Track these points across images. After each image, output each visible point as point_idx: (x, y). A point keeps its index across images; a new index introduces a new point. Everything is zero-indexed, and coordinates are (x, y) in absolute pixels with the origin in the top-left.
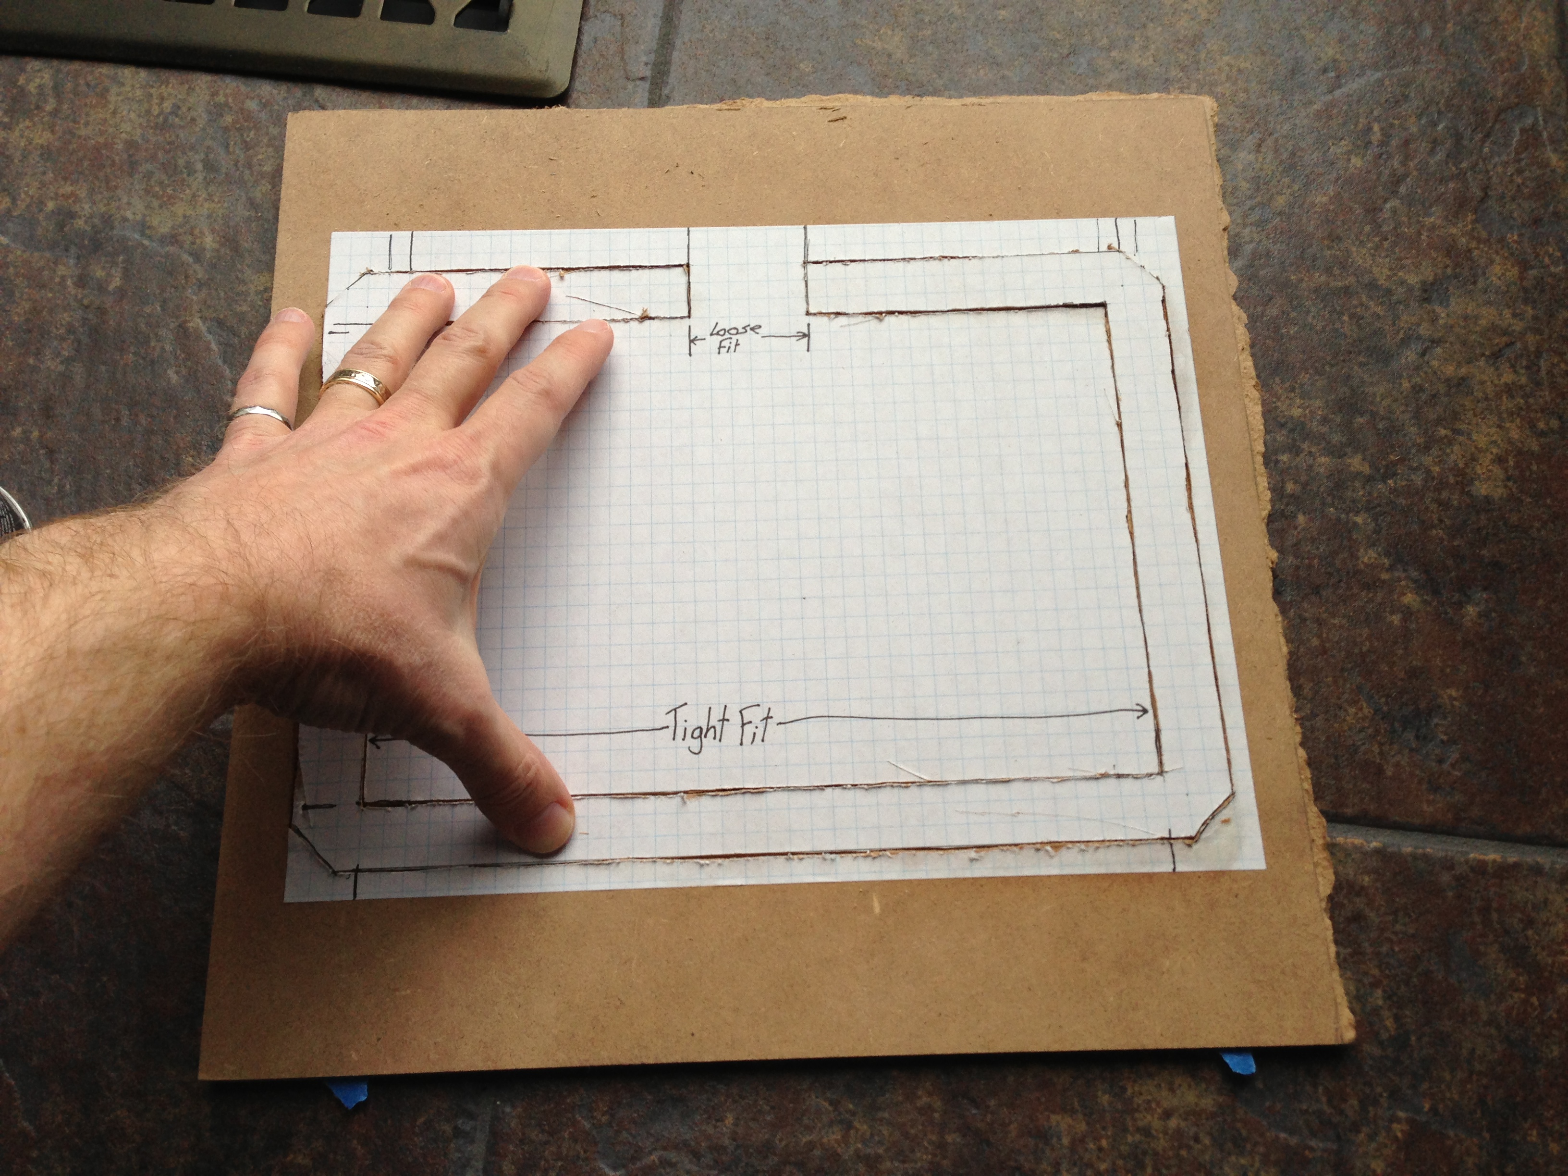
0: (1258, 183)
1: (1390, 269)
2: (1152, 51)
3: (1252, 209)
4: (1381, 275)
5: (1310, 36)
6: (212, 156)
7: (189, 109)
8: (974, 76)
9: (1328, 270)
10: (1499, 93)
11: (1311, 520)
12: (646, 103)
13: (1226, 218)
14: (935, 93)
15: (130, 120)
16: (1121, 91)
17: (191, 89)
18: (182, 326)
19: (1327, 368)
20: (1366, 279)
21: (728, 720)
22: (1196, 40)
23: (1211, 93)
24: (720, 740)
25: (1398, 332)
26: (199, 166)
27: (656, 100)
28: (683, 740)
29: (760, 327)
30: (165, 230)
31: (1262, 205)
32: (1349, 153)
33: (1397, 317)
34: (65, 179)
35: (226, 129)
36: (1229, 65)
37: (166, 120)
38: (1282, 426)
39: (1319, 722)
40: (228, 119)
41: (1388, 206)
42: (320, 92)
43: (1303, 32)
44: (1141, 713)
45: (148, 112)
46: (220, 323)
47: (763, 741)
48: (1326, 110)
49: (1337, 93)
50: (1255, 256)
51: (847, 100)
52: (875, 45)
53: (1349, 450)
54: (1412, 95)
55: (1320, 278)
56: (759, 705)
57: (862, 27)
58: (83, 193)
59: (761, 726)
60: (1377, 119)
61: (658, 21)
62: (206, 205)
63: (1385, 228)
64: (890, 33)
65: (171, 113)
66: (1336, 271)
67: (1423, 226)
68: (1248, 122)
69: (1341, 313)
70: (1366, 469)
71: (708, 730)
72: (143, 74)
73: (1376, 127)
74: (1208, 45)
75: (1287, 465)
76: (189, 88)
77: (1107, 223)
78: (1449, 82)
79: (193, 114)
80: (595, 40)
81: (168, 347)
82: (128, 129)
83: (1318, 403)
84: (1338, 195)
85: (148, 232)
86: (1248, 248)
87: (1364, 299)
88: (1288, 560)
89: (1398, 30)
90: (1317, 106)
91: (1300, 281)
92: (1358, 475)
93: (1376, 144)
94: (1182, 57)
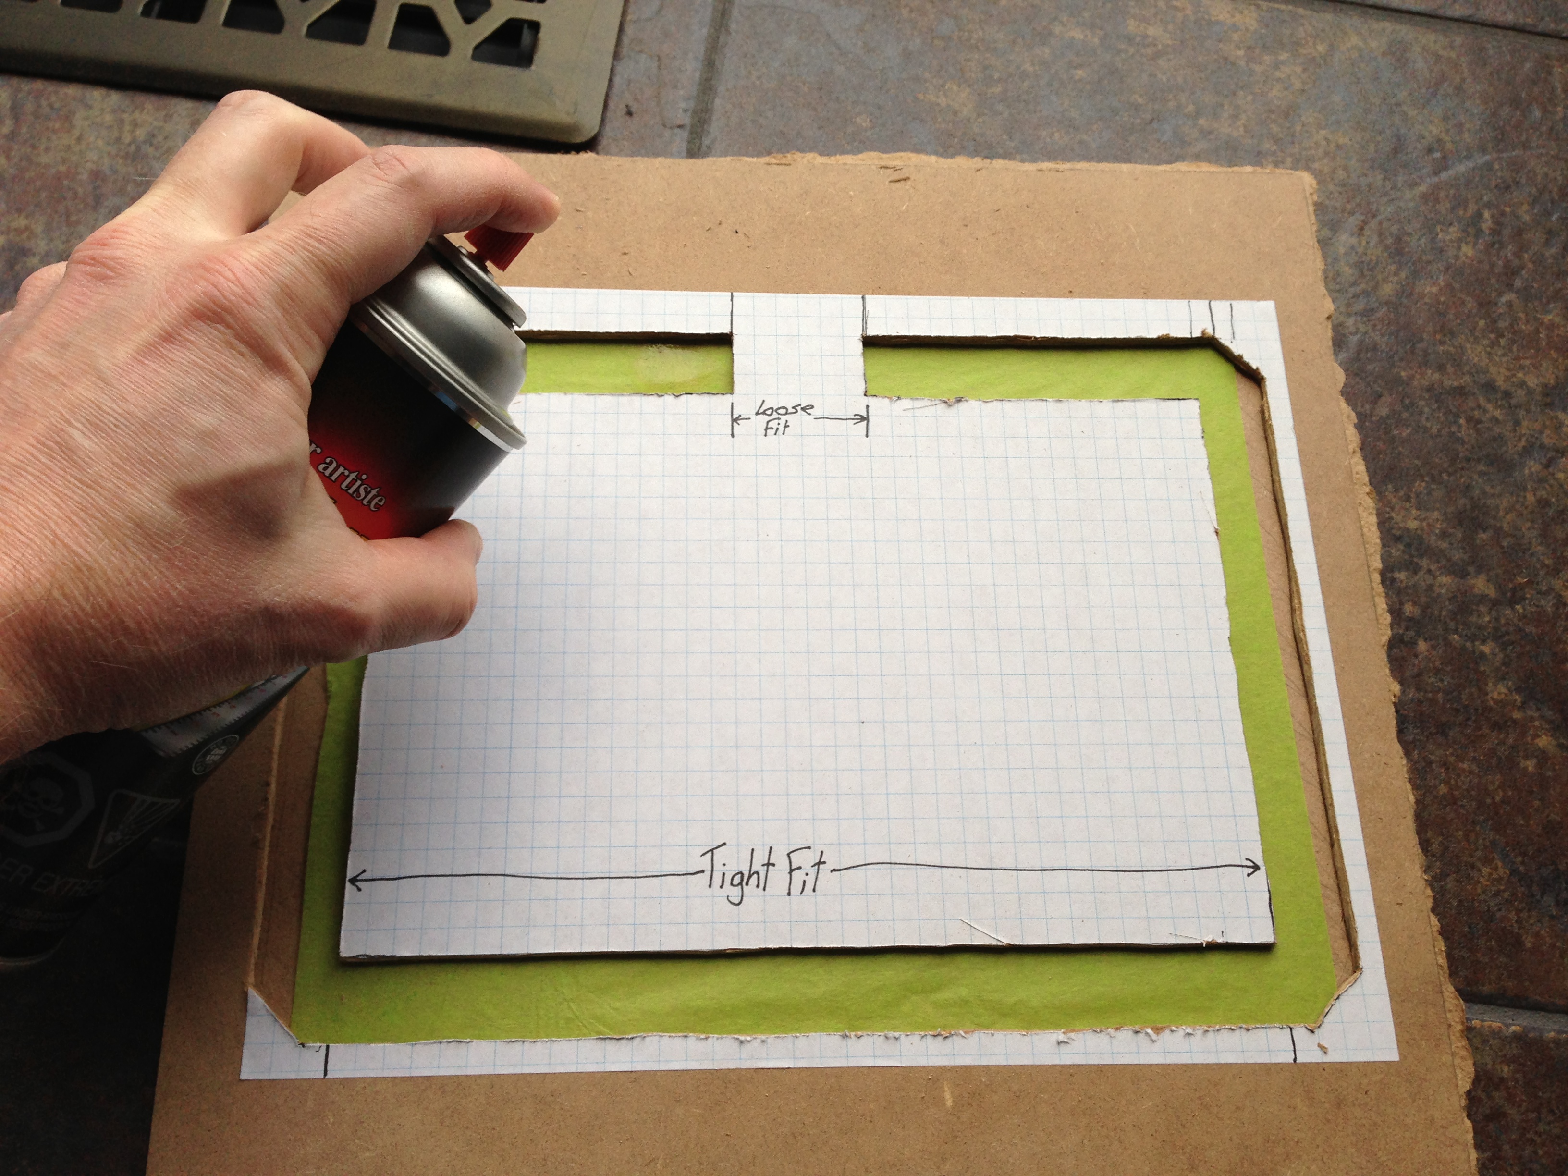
0: (1364, 268)
1: (1508, 369)
2: (1243, 121)
3: (1356, 296)
4: (1499, 376)
5: (1412, 113)
7: (166, 138)
8: (1048, 140)
9: (1441, 368)
11: (1433, 647)
12: (684, 153)
13: (1329, 306)
14: (1007, 155)
15: (98, 148)
16: (1209, 161)
17: (168, 117)
19: (1445, 476)
20: (1483, 379)
21: (773, 865)
22: (1289, 112)
23: (1308, 169)
24: (764, 889)
25: (1520, 439)
27: (694, 152)
28: (721, 887)
29: (812, 407)
31: (1366, 293)
32: (1460, 240)
33: (1517, 423)
34: (19, 211)
36: (1326, 139)
37: (138, 148)
38: (1400, 539)
39: (1450, 883)
41: (1503, 299)
43: (1405, 108)
44: (1252, 870)
45: (118, 140)
47: (814, 890)
48: (1433, 193)
49: (1444, 175)
50: (1361, 349)
51: (910, 159)
52: (939, 101)
53: (1471, 569)
54: (1523, 181)
55: (1432, 376)
56: (809, 848)
57: (926, 81)
58: (39, 229)
59: (813, 872)
60: (1488, 205)
61: (700, 65)
63: (1501, 324)
64: (955, 88)
65: (145, 142)
66: (1450, 369)
67: (1542, 324)
68: (1348, 202)
69: (1457, 416)
70: (1492, 592)
71: (750, 877)
72: (115, 97)
73: (1487, 214)
74: (1303, 118)
75: (1404, 584)
76: (166, 116)
77: (1200, 306)
78: (1562, 170)
80: (629, 82)
82: (95, 158)
83: (1436, 514)
84: (1449, 285)
86: (1354, 339)
87: (1482, 401)
88: (1412, 694)
89: (1505, 111)
90: (1423, 188)
91: (1411, 378)
92: (1483, 598)
93: (1487, 232)
94: (1275, 129)
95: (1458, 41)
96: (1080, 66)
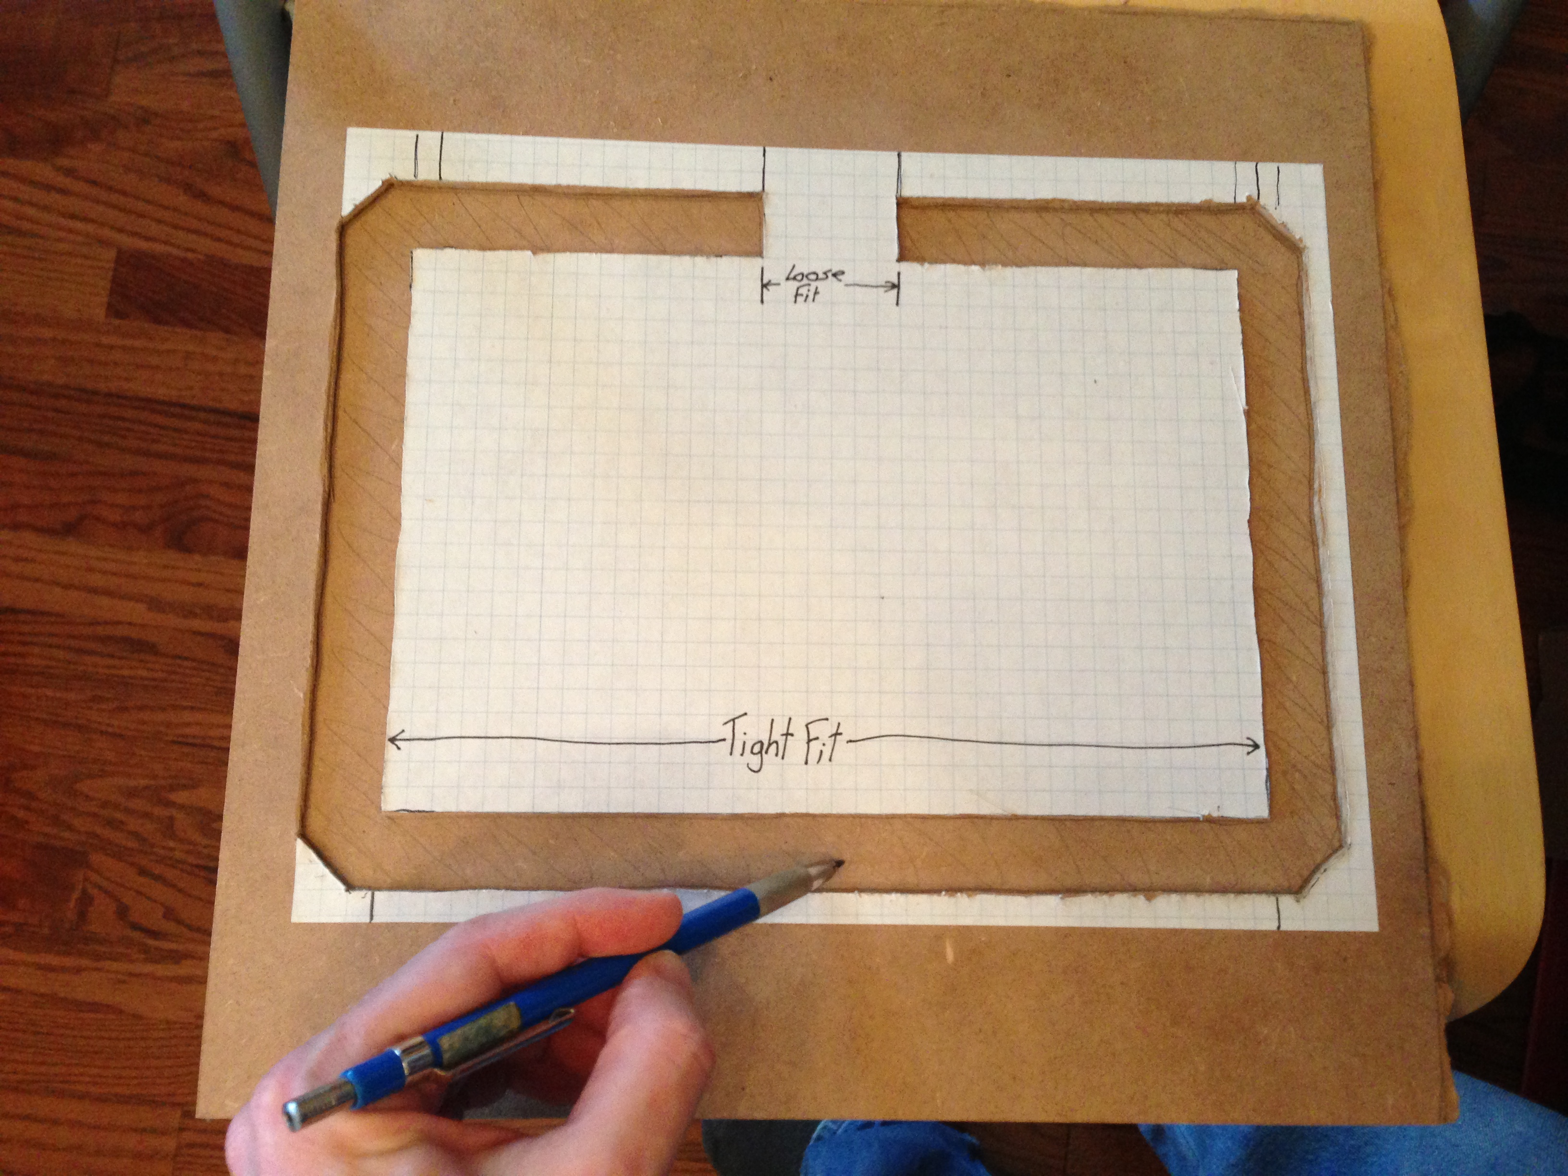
21: (792, 735)
24: (783, 758)
28: (742, 755)
29: (843, 273)
44: (1251, 749)
47: (830, 760)
56: (827, 719)
59: (830, 742)
71: (770, 745)
77: (1246, 168)
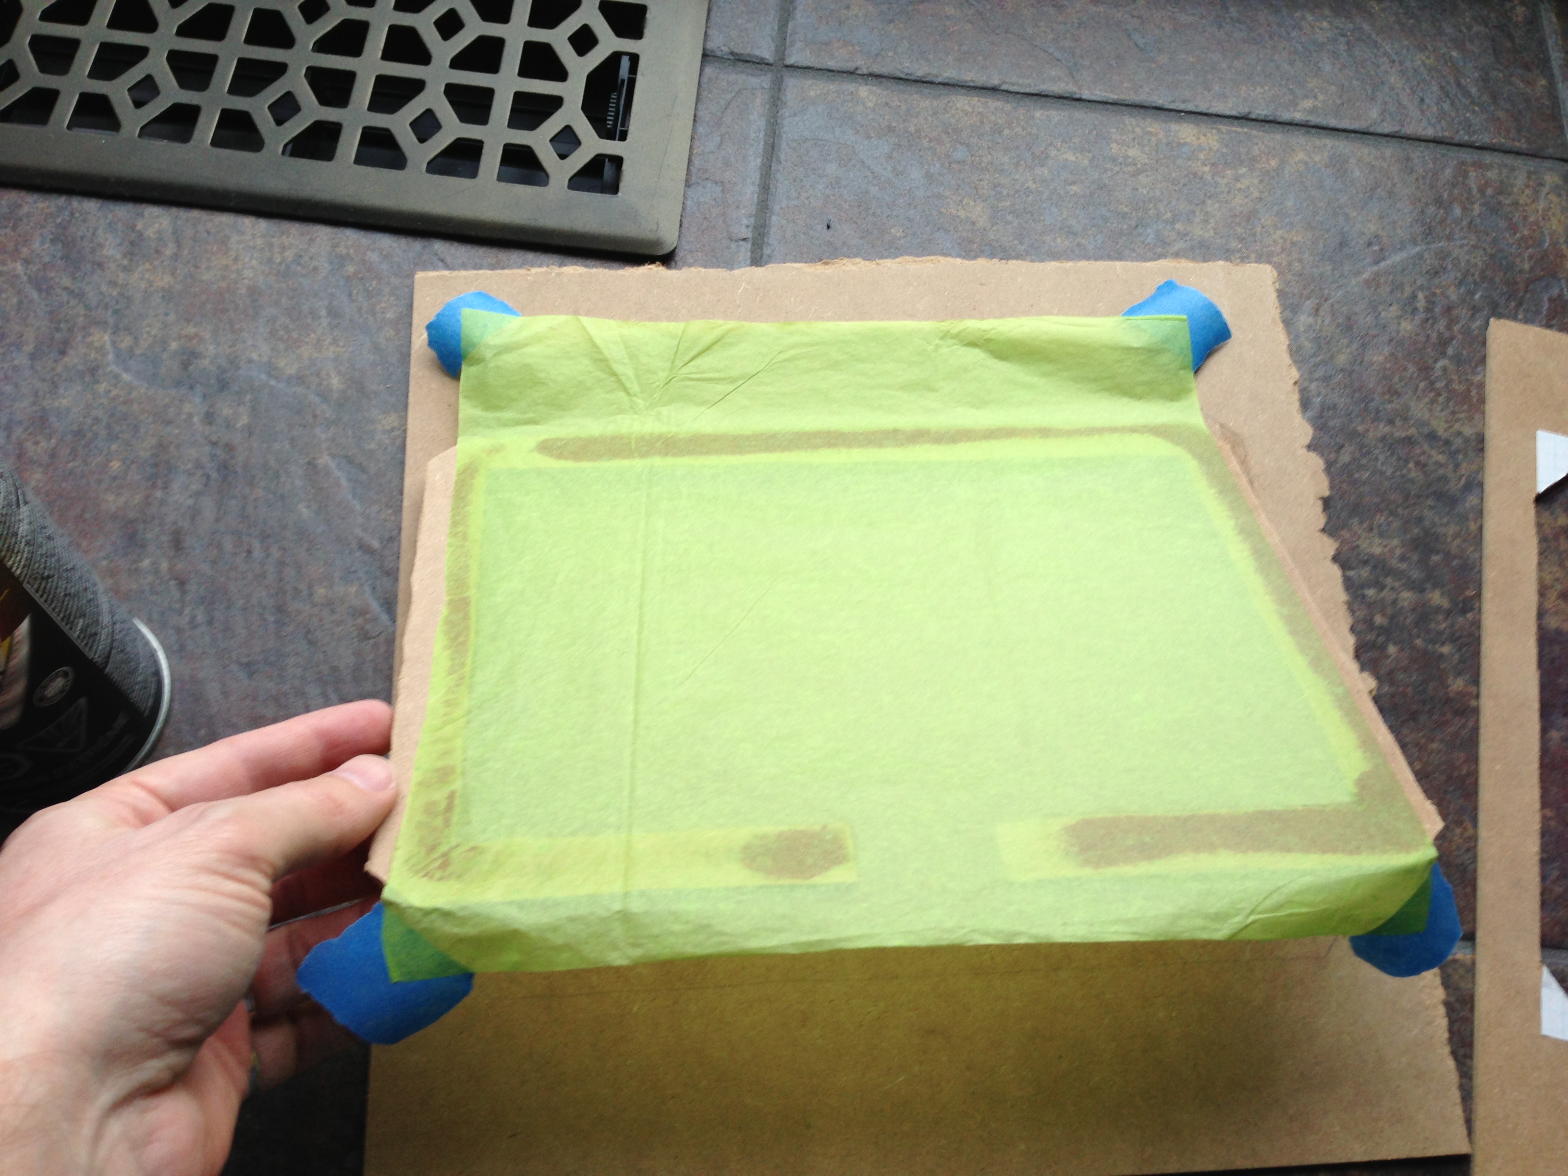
0: (1321, 342)
1: (1447, 422)
2: (1212, 225)
3: (1316, 366)
4: (1440, 427)
5: (1353, 214)
6: (335, 303)
7: (311, 258)
8: (1052, 244)
9: (1391, 422)
10: (1527, 266)
11: (1401, 650)
12: (749, 262)
13: (1295, 374)
14: (1018, 257)
15: (252, 268)
16: (1187, 258)
17: (312, 241)
18: (312, 464)
19: (1400, 511)
20: (1426, 430)
22: (1250, 217)
23: (1269, 262)
25: (1460, 479)
26: (323, 312)
27: (757, 261)
30: (291, 371)
31: (1324, 363)
32: (1400, 317)
33: (1457, 466)
34: (188, 321)
35: (348, 279)
36: (1282, 238)
37: (288, 268)
38: (1365, 562)
40: (351, 269)
41: (1439, 365)
42: (438, 246)
43: (1347, 210)
45: (270, 260)
46: (350, 461)
48: (1374, 279)
49: (1383, 264)
50: (1324, 408)
51: (939, 261)
52: (959, 214)
53: (1427, 585)
54: (1450, 267)
55: (1383, 429)
57: (946, 198)
58: (207, 336)
60: (1421, 288)
61: (756, 189)
62: (332, 349)
63: (1439, 385)
64: (972, 203)
65: (293, 262)
67: (1472, 384)
68: (1304, 289)
69: (1407, 461)
70: (1446, 604)
72: (263, 224)
73: (1420, 296)
74: (1262, 221)
75: (1373, 598)
76: (311, 239)
78: (1481, 257)
79: (315, 263)
80: (700, 205)
81: (298, 483)
82: (251, 276)
83: (1395, 542)
84: (1392, 354)
85: (274, 373)
86: (1317, 400)
87: (1426, 447)
88: (1386, 689)
89: (1431, 209)
90: (1366, 276)
91: (1367, 431)
92: (1438, 609)
93: (1421, 310)
94: (1239, 230)
95: (1388, 152)
96: (1074, 183)
